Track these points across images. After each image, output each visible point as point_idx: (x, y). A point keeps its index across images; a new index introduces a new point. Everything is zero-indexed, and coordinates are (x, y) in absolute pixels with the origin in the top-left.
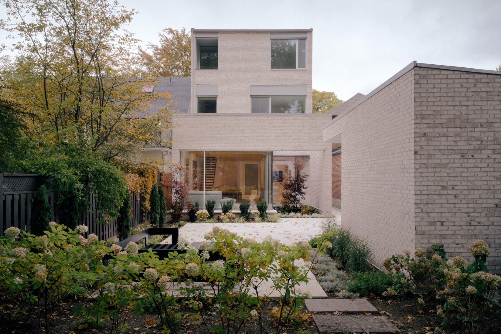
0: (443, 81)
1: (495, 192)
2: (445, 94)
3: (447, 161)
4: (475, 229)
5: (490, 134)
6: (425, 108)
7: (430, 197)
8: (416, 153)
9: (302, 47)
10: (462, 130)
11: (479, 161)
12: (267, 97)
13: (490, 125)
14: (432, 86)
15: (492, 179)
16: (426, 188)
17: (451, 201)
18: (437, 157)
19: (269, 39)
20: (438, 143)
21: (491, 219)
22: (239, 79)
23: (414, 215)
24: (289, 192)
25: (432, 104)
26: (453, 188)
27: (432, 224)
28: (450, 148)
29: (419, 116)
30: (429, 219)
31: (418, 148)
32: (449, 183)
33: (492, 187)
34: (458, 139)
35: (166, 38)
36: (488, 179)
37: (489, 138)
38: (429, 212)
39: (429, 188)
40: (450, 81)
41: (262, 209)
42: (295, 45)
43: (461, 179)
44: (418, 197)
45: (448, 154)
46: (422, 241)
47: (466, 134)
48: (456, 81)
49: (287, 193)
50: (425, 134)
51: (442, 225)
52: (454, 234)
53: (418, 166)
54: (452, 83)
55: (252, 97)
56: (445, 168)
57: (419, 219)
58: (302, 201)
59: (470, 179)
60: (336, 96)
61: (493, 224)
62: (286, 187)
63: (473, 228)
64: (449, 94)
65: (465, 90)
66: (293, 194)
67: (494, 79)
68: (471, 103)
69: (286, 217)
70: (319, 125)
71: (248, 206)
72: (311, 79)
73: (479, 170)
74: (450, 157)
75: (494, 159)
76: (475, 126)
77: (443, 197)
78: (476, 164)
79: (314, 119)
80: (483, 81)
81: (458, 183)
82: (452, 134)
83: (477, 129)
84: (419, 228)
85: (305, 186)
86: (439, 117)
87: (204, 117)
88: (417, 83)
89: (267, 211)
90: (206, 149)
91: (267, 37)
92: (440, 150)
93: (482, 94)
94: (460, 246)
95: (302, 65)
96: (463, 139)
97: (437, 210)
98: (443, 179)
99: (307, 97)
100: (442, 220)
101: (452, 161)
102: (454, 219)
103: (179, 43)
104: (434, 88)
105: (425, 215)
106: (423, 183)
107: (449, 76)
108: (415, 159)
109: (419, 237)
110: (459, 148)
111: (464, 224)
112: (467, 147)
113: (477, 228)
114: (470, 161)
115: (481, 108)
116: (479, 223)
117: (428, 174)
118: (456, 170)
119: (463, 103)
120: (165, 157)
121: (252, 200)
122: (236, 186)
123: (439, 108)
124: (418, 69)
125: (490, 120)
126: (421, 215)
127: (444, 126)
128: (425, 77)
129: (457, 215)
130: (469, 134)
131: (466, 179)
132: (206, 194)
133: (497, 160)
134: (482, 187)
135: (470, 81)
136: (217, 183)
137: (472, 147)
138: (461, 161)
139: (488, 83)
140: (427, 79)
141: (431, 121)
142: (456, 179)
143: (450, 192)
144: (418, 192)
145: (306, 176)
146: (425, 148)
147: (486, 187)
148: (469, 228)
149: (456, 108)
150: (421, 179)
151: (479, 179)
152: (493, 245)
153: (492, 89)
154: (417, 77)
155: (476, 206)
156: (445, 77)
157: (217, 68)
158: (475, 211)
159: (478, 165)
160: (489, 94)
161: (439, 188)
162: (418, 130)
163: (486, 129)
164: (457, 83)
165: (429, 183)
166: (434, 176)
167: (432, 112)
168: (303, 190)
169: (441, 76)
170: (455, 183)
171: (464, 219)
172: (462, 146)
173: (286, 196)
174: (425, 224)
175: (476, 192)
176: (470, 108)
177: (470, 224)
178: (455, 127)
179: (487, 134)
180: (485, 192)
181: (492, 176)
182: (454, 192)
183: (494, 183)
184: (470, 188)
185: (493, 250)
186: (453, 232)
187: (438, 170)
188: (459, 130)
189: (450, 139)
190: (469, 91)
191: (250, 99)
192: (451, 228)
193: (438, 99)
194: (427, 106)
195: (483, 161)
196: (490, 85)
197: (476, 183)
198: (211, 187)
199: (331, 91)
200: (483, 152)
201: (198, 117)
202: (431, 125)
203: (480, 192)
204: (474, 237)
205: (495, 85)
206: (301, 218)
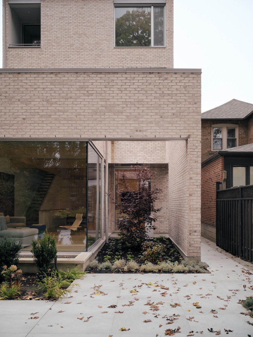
9: (160, 15)
19: (113, 4)
42: (149, 14)
70: (177, 89)
72: (172, 59)
91: (110, 2)
95: (160, 41)
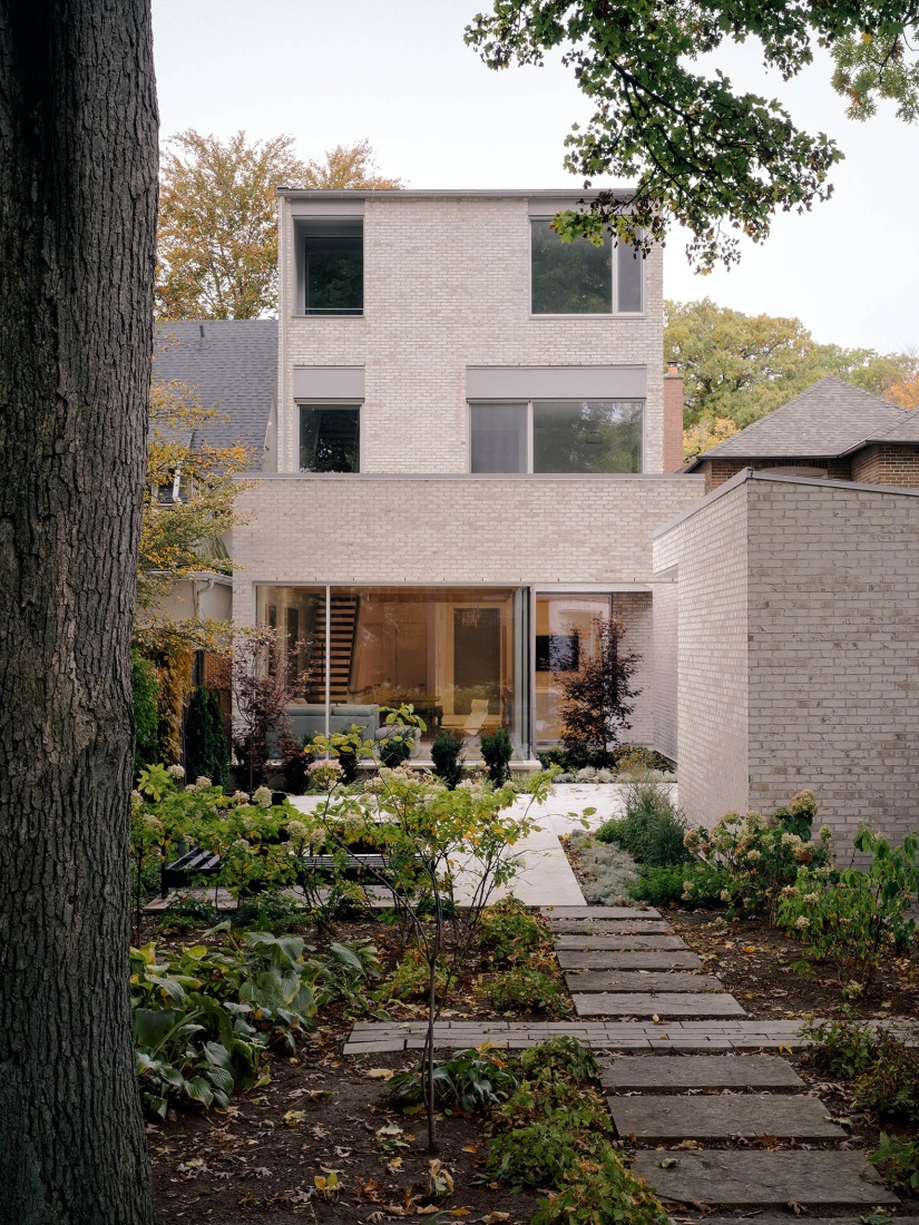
0: (800, 506)
1: (895, 712)
2: (805, 530)
3: (808, 654)
4: (859, 780)
5: (887, 604)
6: (768, 555)
7: (776, 721)
8: (750, 638)
10: (836, 597)
11: (866, 654)
12: (520, 403)
13: (886, 588)
14: (781, 513)
15: (891, 687)
16: (768, 704)
17: (814, 729)
18: (788, 646)
19: (526, 218)
20: (791, 621)
21: (888, 762)
22: (430, 347)
23: (747, 754)
24: (583, 705)
25: (781, 547)
26: (819, 704)
27: (781, 771)
28: (813, 629)
29: (756, 570)
30: (774, 763)
31: (755, 630)
32: (812, 695)
33: (890, 703)
34: (828, 612)
35: (177, 162)
36: (883, 687)
37: (885, 612)
38: (774, 748)
39: (775, 704)
40: (814, 506)
41: (497, 754)
43: (834, 687)
44: (754, 721)
45: (810, 642)
46: (761, 803)
47: (842, 604)
48: (825, 505)
49: (577, 710)
50: (767, 605)
51: (798, 772)
52: (821, 789)
53: (754, 663)
54: (818, 509)
55: (474, 404)
56: (804, 666)
57: (756, 762)
58: (621, 736)
59: (850, 687)
60: (809, 334)
61: (892, 772)
62: (573, 693)
63: (855, 778)
64: (811, 530)
65: (841, 521)
66: (595, 713)
67: (894, 501)
68: (853, 546)
69: (568, 781)
70: (667, 507)
71: (458, 748)
73: (866, 670)
74: (813, 646)
75: (895, 650)
76: (859, 590)
77: (801, 721)
78: (861, 660)
79: (651, 490)
80: (874, 505)
81: (829, 695)
82: (818, 604)
83: (862, 596)
84: (756, 779)
85: (631, 689)
86: (793, 572)
87: (325, 484)
88: (752, 508)
89: (511, 764)
90: (331, 579)
91: (522, 214)
92: (794, 634)
93: (871, 530)
94: (831, 811)
96: (837, 613)
97: (789, 746)
98: (799, 687)
99: (649, 404)
100: (800, 764)
101: (817, 654)
102: (821, 762)
103: (223, 181)
104: (784, 517)
105: (767, 754)
106: (763, 695)
107: (812, 497)
108: (749, 650)
109: (757, 794)
110: (830, 628)
111: (839, 770)
112: (845, 628)
113: (863, 778)
114: (850, 654)
115: (871, 556)
116: (866, 769)
117: (772, 679)
118: (825, 671)
119: (837, 547)
120: (201, 597)
121: (474, 733)
122: (423, 686)
123: (793, 556)
124: (754, 482)
125: (887, 579)
126: (761, 754)
127: (803, 588)
128: (767, 498)
129: (826, 754)
130: (849, 604)
131: (843, 687)
132: (332, 714)
133: (900, 653)
134: (873, 703)
135: (850, 505)
136: (363, 677)
137: (854, 628)
138: (834, 654)
139: (883, 509)
140: (771, 502)
141: (779, 580)
142: (825, 688)
143: (813, 712)
144: (755, 712)
145: (633, 658)
146: (767, 629)
147: (879, 703)
148: (848, 778)
149: (825, 555)
150: (760, 687)
151: (867, 687)
152: (891, 811)
153: (890, 521)
154: (754, 497)
155: (861, 737)
156: (805, 497)
157: (361, 313)
158: (859, 748)
159: (865, 661)
160: (886, 530)
161: (794, 704)
162: (755, 597)
163: (880, 595)
164: (826, 509)
165: (775, 696)
166: (784, 682)
167: (780, 564)
168: (626, 701)
169: (795, 497)
170: (820, 695)
171: (838, 762)
172: (836, 627)
173: (573, 719)
174: (768, 770)
175: (861, 711)
176: (850, 555)
177: (850, 770)
178: (823, 591)
179: (881, 604)
180: (878, 711)
181: (891, 683)
182: (820, 712)
183: (894, 695)
184: (849, 703)
185: (892, 819)
186: (817, 786)
187: (792, 670)
188: (830, 596)
189: (813, 613)
190: (848, 523)
191: (465, 413)
192: (814, 778)
193: (792, 538)
194: (772, 552)
195: (874, 654)
196: (887, 513)
197: (861, 695)
198: (345, 689)
199: (789, 315)
200: (874, 636)
201: (308, 484)
202: (779, 588)
203: (868, 712)
204: (857, 796)
205: (895, 513)
206: (611, 782)
